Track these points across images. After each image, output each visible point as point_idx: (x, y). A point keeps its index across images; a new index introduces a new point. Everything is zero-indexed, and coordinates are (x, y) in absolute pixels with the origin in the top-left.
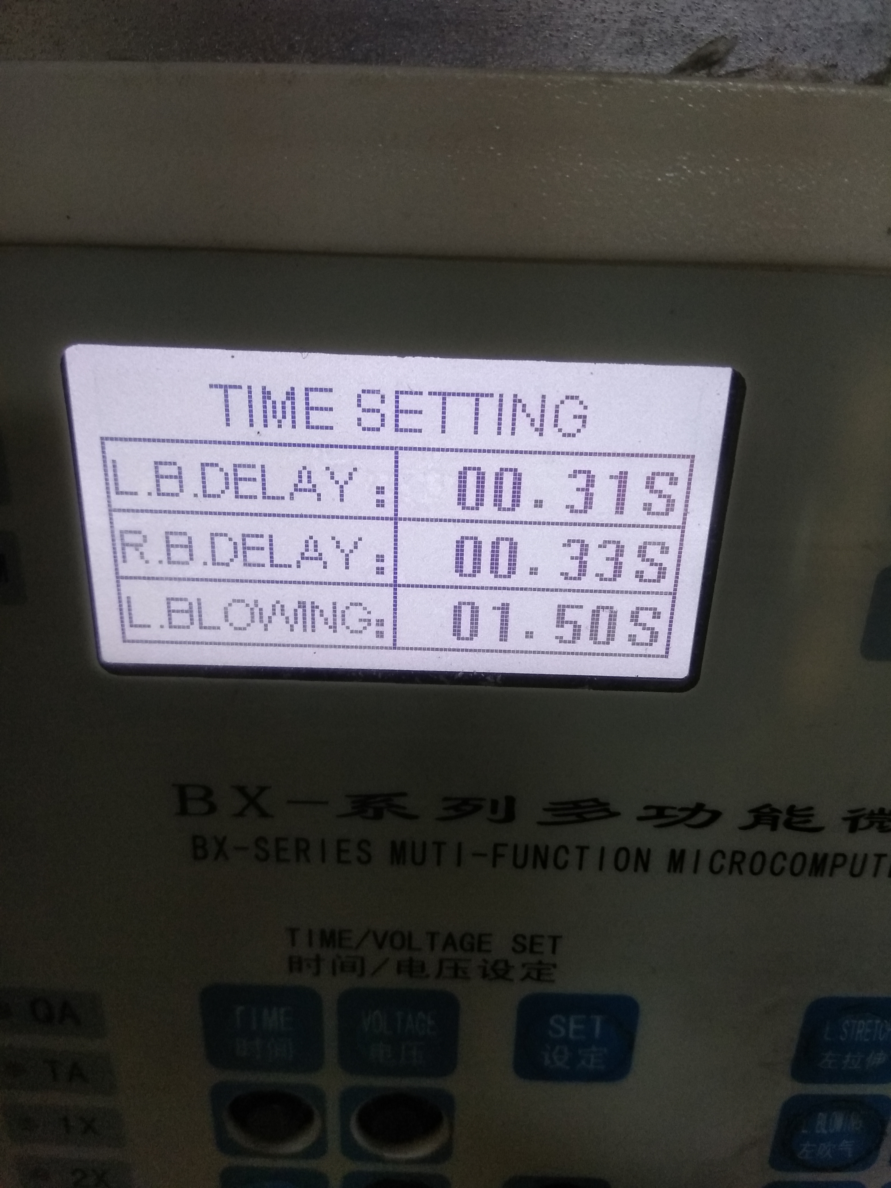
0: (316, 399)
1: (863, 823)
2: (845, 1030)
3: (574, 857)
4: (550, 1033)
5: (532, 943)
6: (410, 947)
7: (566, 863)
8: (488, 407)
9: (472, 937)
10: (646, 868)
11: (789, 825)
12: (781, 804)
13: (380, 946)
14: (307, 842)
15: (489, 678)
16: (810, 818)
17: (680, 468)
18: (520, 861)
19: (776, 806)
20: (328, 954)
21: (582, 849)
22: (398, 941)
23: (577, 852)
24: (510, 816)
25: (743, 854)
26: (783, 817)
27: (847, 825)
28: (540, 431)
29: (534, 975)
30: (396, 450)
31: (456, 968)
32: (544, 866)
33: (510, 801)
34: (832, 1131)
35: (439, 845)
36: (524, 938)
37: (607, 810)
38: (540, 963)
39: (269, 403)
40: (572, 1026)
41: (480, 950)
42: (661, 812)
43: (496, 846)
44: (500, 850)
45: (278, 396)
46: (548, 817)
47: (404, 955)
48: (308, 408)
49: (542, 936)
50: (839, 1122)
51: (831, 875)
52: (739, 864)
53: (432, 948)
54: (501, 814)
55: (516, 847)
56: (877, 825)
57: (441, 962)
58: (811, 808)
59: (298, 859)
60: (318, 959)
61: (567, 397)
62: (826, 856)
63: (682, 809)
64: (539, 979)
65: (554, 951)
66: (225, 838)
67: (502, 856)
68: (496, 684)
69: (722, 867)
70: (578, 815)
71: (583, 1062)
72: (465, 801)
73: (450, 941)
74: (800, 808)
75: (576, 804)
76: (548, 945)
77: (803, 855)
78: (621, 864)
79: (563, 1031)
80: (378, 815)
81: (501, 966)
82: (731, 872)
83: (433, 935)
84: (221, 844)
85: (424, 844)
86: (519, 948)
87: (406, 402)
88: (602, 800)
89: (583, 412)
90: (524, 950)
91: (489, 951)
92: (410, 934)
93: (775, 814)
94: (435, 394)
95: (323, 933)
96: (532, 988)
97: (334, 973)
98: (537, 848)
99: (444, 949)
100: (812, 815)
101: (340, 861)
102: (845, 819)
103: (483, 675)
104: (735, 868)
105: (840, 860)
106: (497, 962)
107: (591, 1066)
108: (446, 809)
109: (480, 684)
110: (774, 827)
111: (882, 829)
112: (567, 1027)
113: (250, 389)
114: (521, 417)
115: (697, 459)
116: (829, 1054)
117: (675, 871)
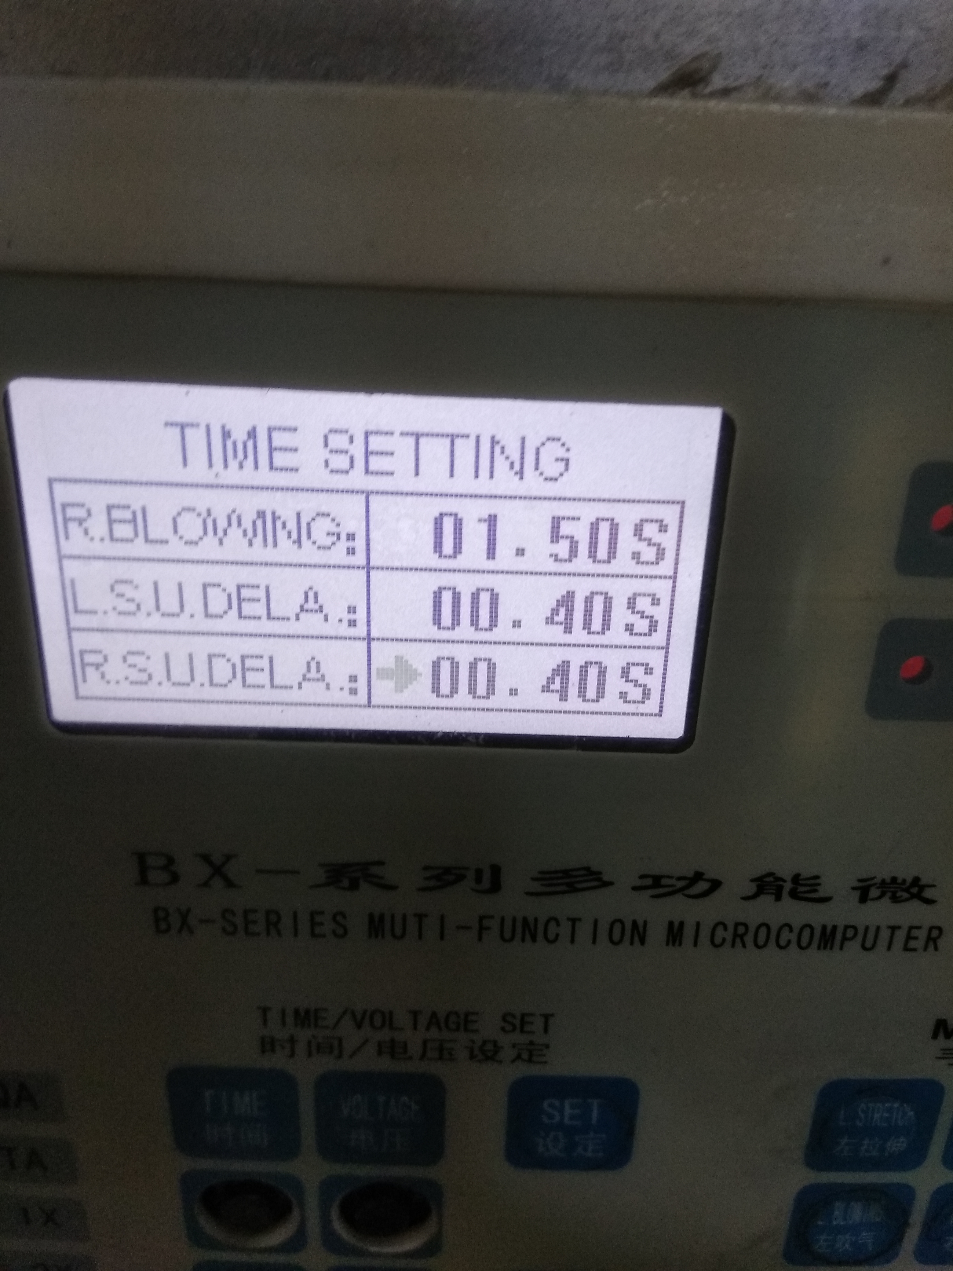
1: (874, 893)
2: (862, 1115)
3: (565, 929)
4: (545, 1119)
5: (523, 1023)
6: (391, 1027)
7: (557, 936)
8: (465, 450)
9: (458, 1015)
10: (642, 941)
11: (794, 894)
12: (785, 872)
13: (359, 1026)
14: (278, 914)
15: (470, 738)
16: (818, 888)
17: (670, 515)
18: (507, 935)
19: (779, 874)
20: (304, 1035)
21: (574, 921)
22: (378, 1021)
23: (569, 924)
24: (496, 887)
25: (746, 927)
26: (788, 886)
27: (857, 894)
28: (521, 475)
29: (525, 1056)
30: (368, 495)
31: (441, 1049)
32: (534, 939)
33: (496, 870)
34: (850, 1222)
35: (420, 917)
36: (514, 1016)
37: (600, 880)
38: (531, 1043)
39: (229, 444)
40: (568, 1111)
41: (466, 1029)
42: (657, 881)
43: (481, 918)
44: (486, 923)
45: (239, 435)
46: (536, 887)
47: (385, 1035)
48: (272, 449)
49: (532, 1015)
50: (857, 1213)
51: (841, 948)
52: (742, 937)
53: (415, 1028)
54: (486, 883)
55: (503, 920)
56: (889, 894)
57: (425, 1043)
58: (817, 877)
59: (268, 934)
60: (292, 1040)
61: (548, 439)
62: (835, 928)
63: (680, 879)
64: (530, 1061)
65: (546, 1030)
66: (189, 910)
67: (488, 928)
68: (478, 744)
69: (724, 940)
70: (568, 884)
71: (580, 1150)
72: (447, 870)
73: (434, 1018)
74: (806, 876)
75: (566, 873)
76: (539, 1023)
77: (811, 927)
78: (616, 938)
79: (557, 1119)
80: (354, 886)
81: (489, 1047)
82: (733, 945)
83: (415, 1014)
84: (184, 916)
85: (404, 917)
86: (508, 1027)
87: (376, 443)
88: (594, 868)
89: (566, 455)
90: (514, 1030)
91: (477, 1031)
92: (391, 1013)
93: (781, 883)
94: (407, 434)
95: (297, 1012)
96: (523, 1070)
97: (310, 1055)
98: (525, 920)
99: (428, 1028)
100: (819, 884)
101: (313, 935)
102: (854, 889)
103: (464, 735)
104: (738, 941)
105: (850, 933)
106: (485, 1042)
107: (589, 1154)
108: (427, 879)
109: (461, 745)
110: (778, 898)
111: (895, 899)
112: (561, 1110)
113: (208, 428)
114: (499, 460)
115: (687, 505)
116: (845, 1140)
117: (674, 945)
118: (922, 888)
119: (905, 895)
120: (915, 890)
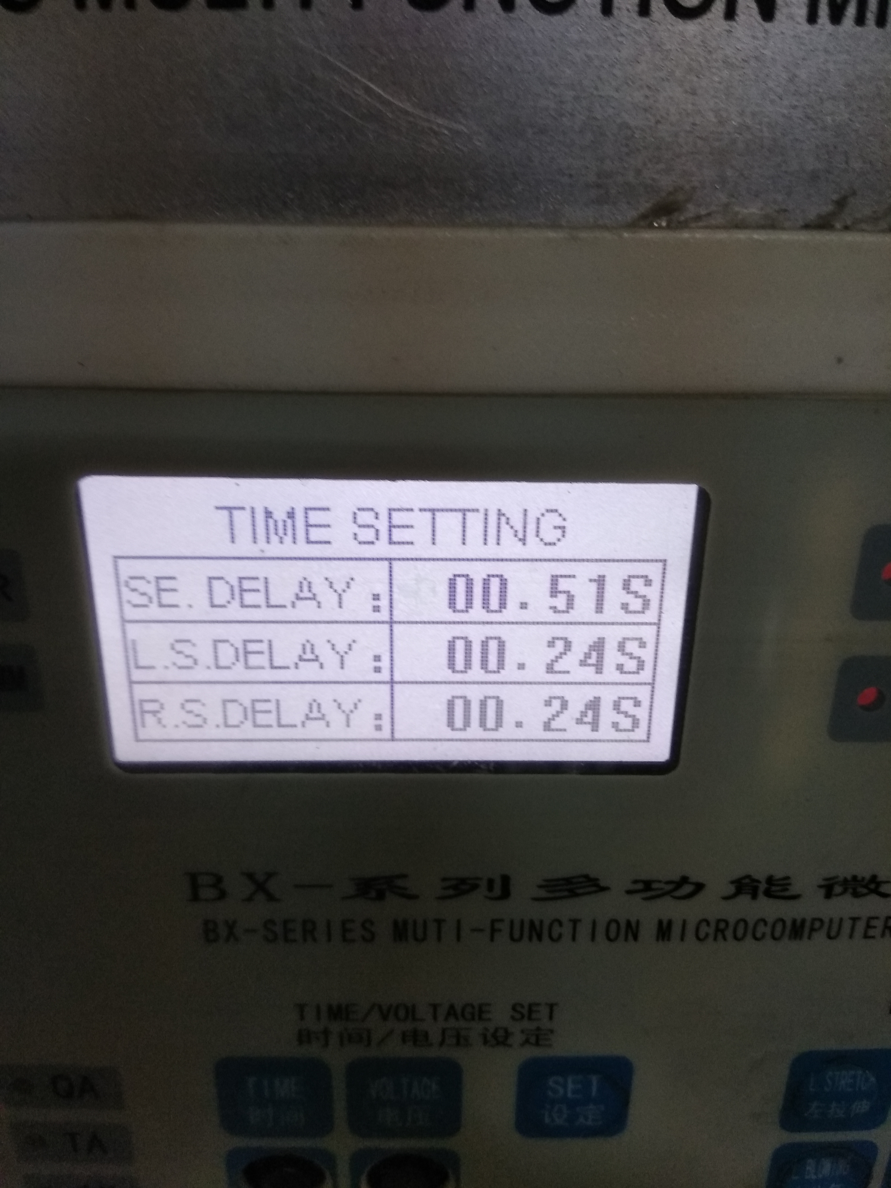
0: (315, 517)
1: (838, 889)
2: (829, 1081)
3: (567, 930)
4: (550, 1093)
5: (530, 1011)
6: (414, 1019)
7: (560, 936)
8: (475, 522)
9: (473, 1007)
10: (636, 938)
11: (768, 894)
12: (760, 874)
13: (385, 1017)
14: (314, 923)
15: (482, 766)
16: (788, 887)
17: (653, 571)
18: (517, 935)
19: (756, 876)
20: (336, 1027)
21: (575, 922)
22: (402, 1013)
23: (571, 925)
24: (506, 894)
25: (727, 923)
26: (763, 887)
27: (822, 892)
28: (523, 541)
29: (533, 1040)
30: (390, 560)
31: (458, 1037)
32: (540, 938)
33: (506, 880)
34: (820, 1176)
35: (439, 922)
36: (522, 1006)
37: (597, 885)
38: (538, 1029)
39: (271, 522)
40: (570, 1086)
41: (480, 1018)
42: (648, 885)
43: (493, 922)
44: (497, 926)
45: (280, 515)
46: (543, 893)
47: (408, 1026)
48: (308, 525)
49: (538, 1005)
50: (827, 1167)
51: (809, 938)
52: (723, 931)
53: (435, 1018)
54: (497, 891)
55: (512, 922)
56: (850, 890)
57: (444, 1031)
58: (788, 878)
59: (305, 940)
60: (326, 1032)
61: (547, 511)
62: (803, 921)
63: (668, 883)
64: (537, 1044)
65: (551, 1017)
66: (235, 922)
67: (500, 930)
68: (489, 771)
69: (707, 935)
70: (570, 891)
71: (582, 1120)
72: (463, 881)
73: (452, 1012)
74: (777, 877)
75: (568, 881)
76: (544, 1011)
77: (783, 921)
78: (612, 935)
79: (561, 1091)
80: (381, 896)
81: (501, 1033)
82: (715, 939)
83: (435, 1007)
84: (231, 927)
85: (425, 923)
86: (518, 1016)
87: (398, 518)
88: (592, 875)
89: (562, 523)
90: (523, 1017)
91: (489, 1020)
92: (414, 1007)
93: (755, 884)
94: (425, 510)
95: (330, 1008)
96: (531, 1052)
97: (342, 1043)
98: (532, 923)
99: (446, 1019)
100: (789, 884)
101: (344, 939)
102: (820, 887)
103: (477, 763)
104: (720, 936)
105: (817, 925)
106: (496, 1030)
107: (589, 1123)
108: (445, 888)
109: (475, 772)
110: (754, 896)
111: (856, 895)
112: (565, 1087)
113: (253, 510)
114: (505, 529)
115: (669, 563)
116: (815, 1104)
117: (663, 939)
118: (879, 884)
119: (865, 891)
120: (872, 886)
